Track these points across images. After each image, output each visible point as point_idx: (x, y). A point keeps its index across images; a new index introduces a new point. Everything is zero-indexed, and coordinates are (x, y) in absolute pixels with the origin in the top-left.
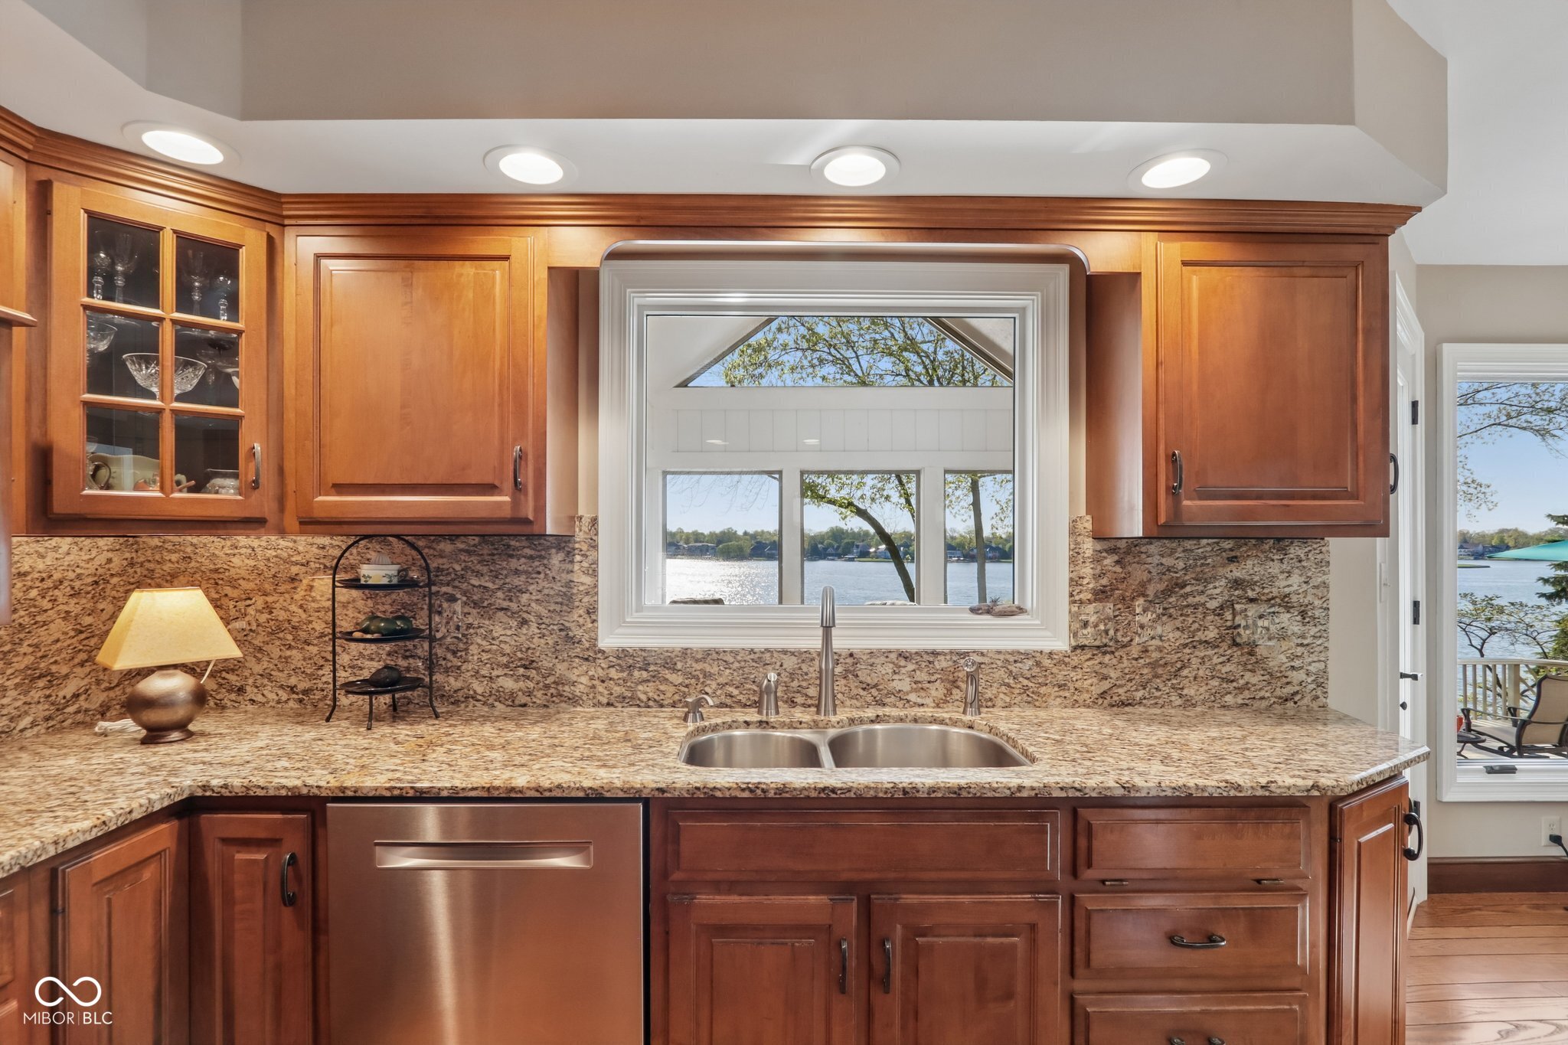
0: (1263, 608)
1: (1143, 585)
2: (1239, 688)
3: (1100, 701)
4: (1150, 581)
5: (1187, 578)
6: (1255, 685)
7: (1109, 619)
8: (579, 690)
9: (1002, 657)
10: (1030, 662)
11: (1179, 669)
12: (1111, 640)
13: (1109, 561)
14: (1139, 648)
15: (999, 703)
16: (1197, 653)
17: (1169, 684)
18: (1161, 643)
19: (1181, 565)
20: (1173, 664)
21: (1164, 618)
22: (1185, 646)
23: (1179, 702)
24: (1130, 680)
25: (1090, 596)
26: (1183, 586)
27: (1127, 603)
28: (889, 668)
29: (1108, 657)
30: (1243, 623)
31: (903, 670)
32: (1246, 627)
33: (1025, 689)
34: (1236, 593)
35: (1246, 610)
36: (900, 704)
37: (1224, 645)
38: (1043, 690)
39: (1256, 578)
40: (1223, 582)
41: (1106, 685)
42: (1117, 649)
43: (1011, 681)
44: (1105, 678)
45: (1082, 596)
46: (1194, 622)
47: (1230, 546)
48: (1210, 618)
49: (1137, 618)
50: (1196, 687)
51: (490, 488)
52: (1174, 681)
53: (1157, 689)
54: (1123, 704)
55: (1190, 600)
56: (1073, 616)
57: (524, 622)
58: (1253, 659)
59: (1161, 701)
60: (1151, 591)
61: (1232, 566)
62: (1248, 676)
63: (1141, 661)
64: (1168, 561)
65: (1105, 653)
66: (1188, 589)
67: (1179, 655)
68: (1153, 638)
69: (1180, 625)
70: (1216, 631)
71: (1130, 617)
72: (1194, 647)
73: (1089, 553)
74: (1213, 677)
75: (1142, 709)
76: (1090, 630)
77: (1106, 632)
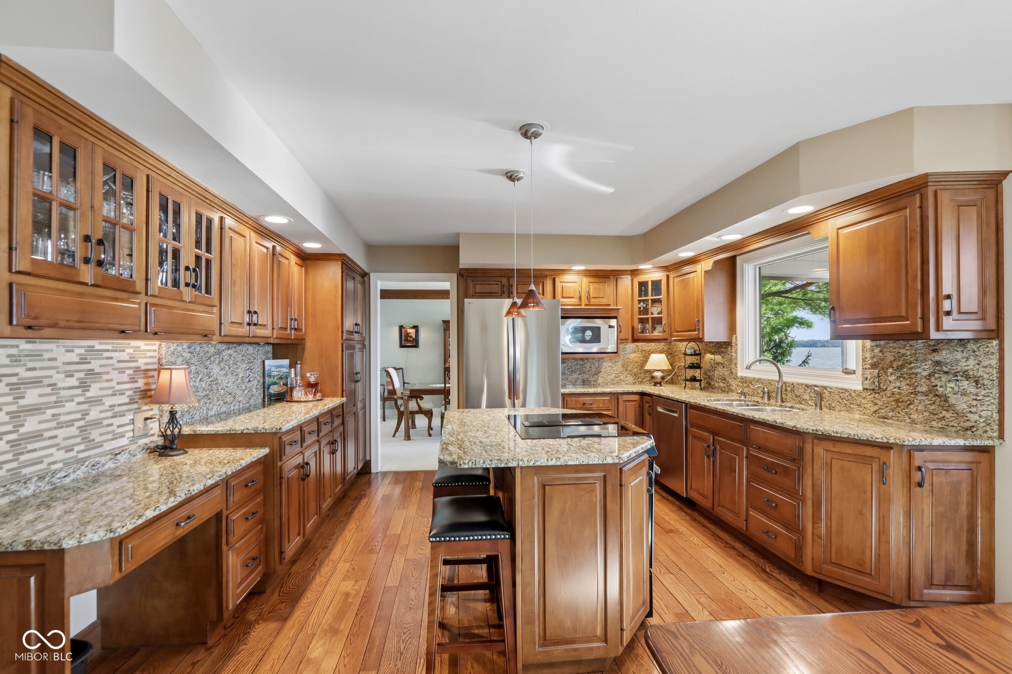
0: (950, 377)
1: (892, 362)
2: (939, 419)
3: (874, 415)
4: (894, 360)
5: (912, 359)
6: (948, 418)
7: (875, 377)
8: (734, 388)
9: (837, 390)
10: (847, 394)
11: (909, 404)
12: (876, 387)
13: (877, 350)
14: (890, 392)
15: (837, 409)
16: (917, 398)
17: (904, 411)
18: (899, 391)
19: (909, 353)
20: (906, 402)
21: (901, 379)
22: (912, 393)
23: (909, 421)
24: (887, 407)
25: (869, 366)
26: (910, 364)
27: (885, 370)
28: (803, 390)
29: (877, 395)
30: (939, 384)
31: (807, 392)
32: (941, 387)
33: (846, 404)
34: (937, 368)
35: (940, 377)
36: (806, 404)
37: (931, 395)
38: (852, 406)
39: (948, 361)
40: (930, 362)
41: (876, 408)
42: (881, 392)
43: (841, 401)
44: (876, 404)
45: (866, 366)
46: (916, 382)
47: (933, 344)
48: (924, 380)
49: (889, 378)
50: (917, 415)
51: (695, 331)
52: (906, 410)
53: (899, 413)
54: (884, 418)
55: (914, 371)
56: (863, 374)
57: (724, 367)
58: (947, 404)
59: (900, 419)
60: (895, 365)
61: (935, 354)
62: (944, 413)
63: (891, 398)
64: (902, 351)
65: (876, 393)
66: (912, 365)
67: (909, 397)
68: (895, 388)
69: (909, 383)
70: (927, 387)
71: (886, 377)
72: (916, 394)
73: (869, 347)
74: (926, 411)
75: (892, 421)
76: (868, 381)
77: (874, 383)
